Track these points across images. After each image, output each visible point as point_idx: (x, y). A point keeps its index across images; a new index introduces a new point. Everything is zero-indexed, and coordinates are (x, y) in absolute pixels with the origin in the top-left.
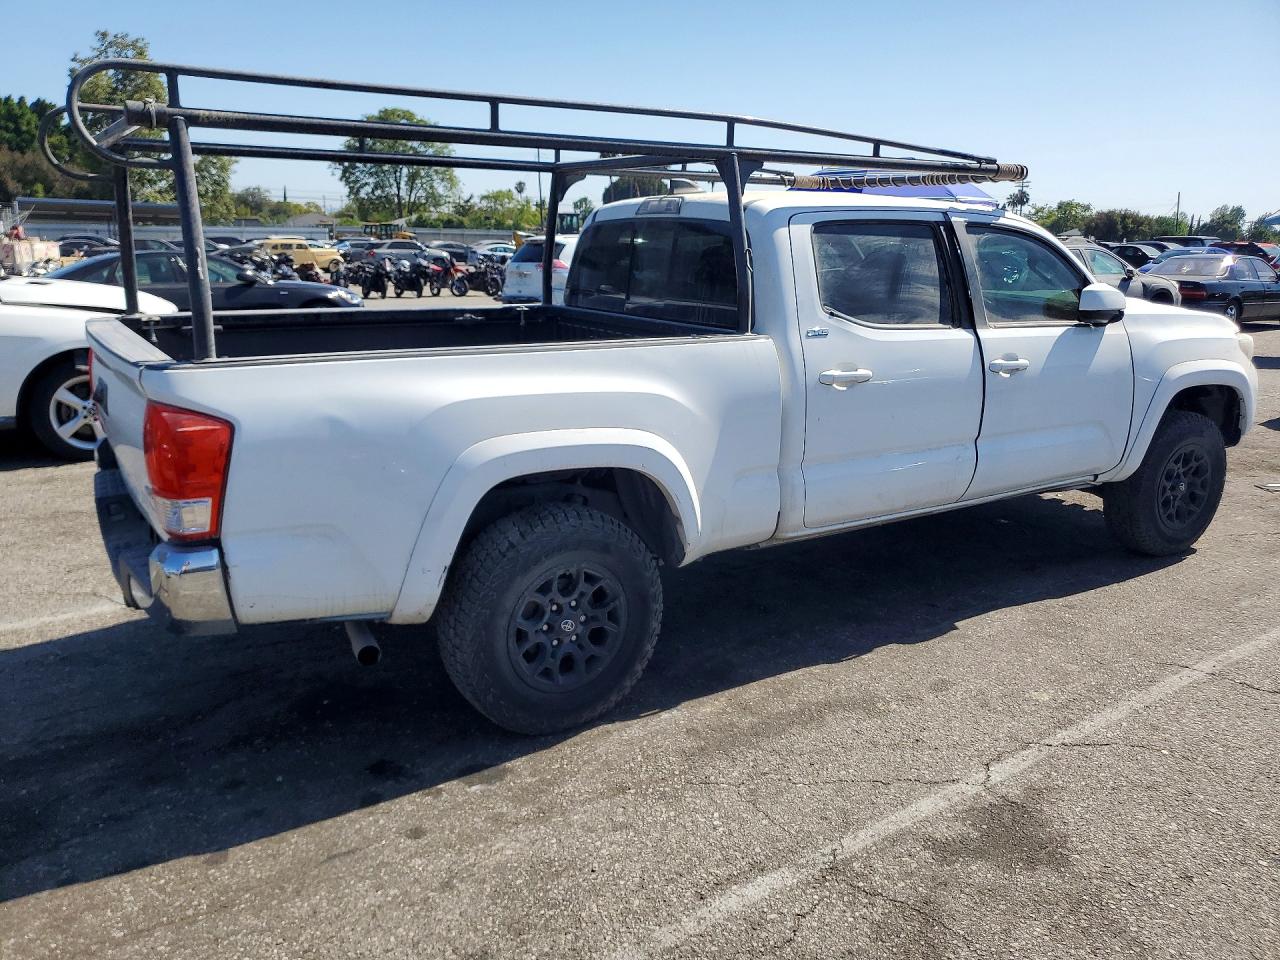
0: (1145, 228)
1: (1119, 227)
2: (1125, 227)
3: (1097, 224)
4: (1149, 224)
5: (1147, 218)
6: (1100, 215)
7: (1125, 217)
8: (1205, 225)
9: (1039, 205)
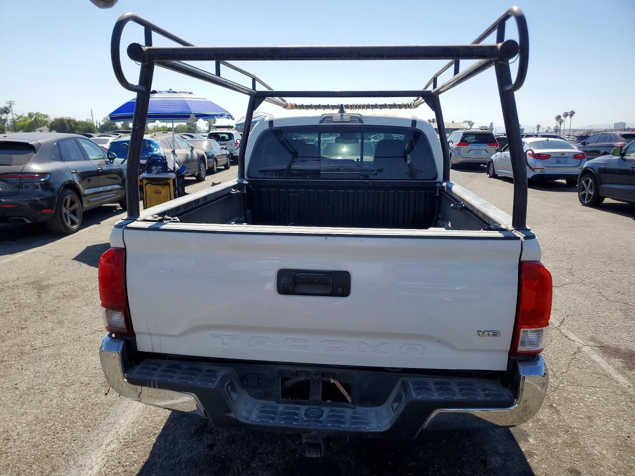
0: (80, 126)
1: (68, 126)
2: (70, 126)
3: (56, 125)
4: (81, 124)
5: (80, 122)
6: (56, 120)
7: (69, 121)
8: (103, 125)
9: (19, 114)
